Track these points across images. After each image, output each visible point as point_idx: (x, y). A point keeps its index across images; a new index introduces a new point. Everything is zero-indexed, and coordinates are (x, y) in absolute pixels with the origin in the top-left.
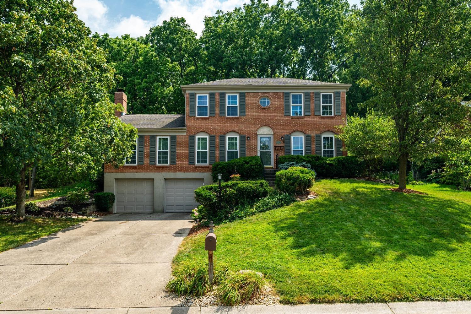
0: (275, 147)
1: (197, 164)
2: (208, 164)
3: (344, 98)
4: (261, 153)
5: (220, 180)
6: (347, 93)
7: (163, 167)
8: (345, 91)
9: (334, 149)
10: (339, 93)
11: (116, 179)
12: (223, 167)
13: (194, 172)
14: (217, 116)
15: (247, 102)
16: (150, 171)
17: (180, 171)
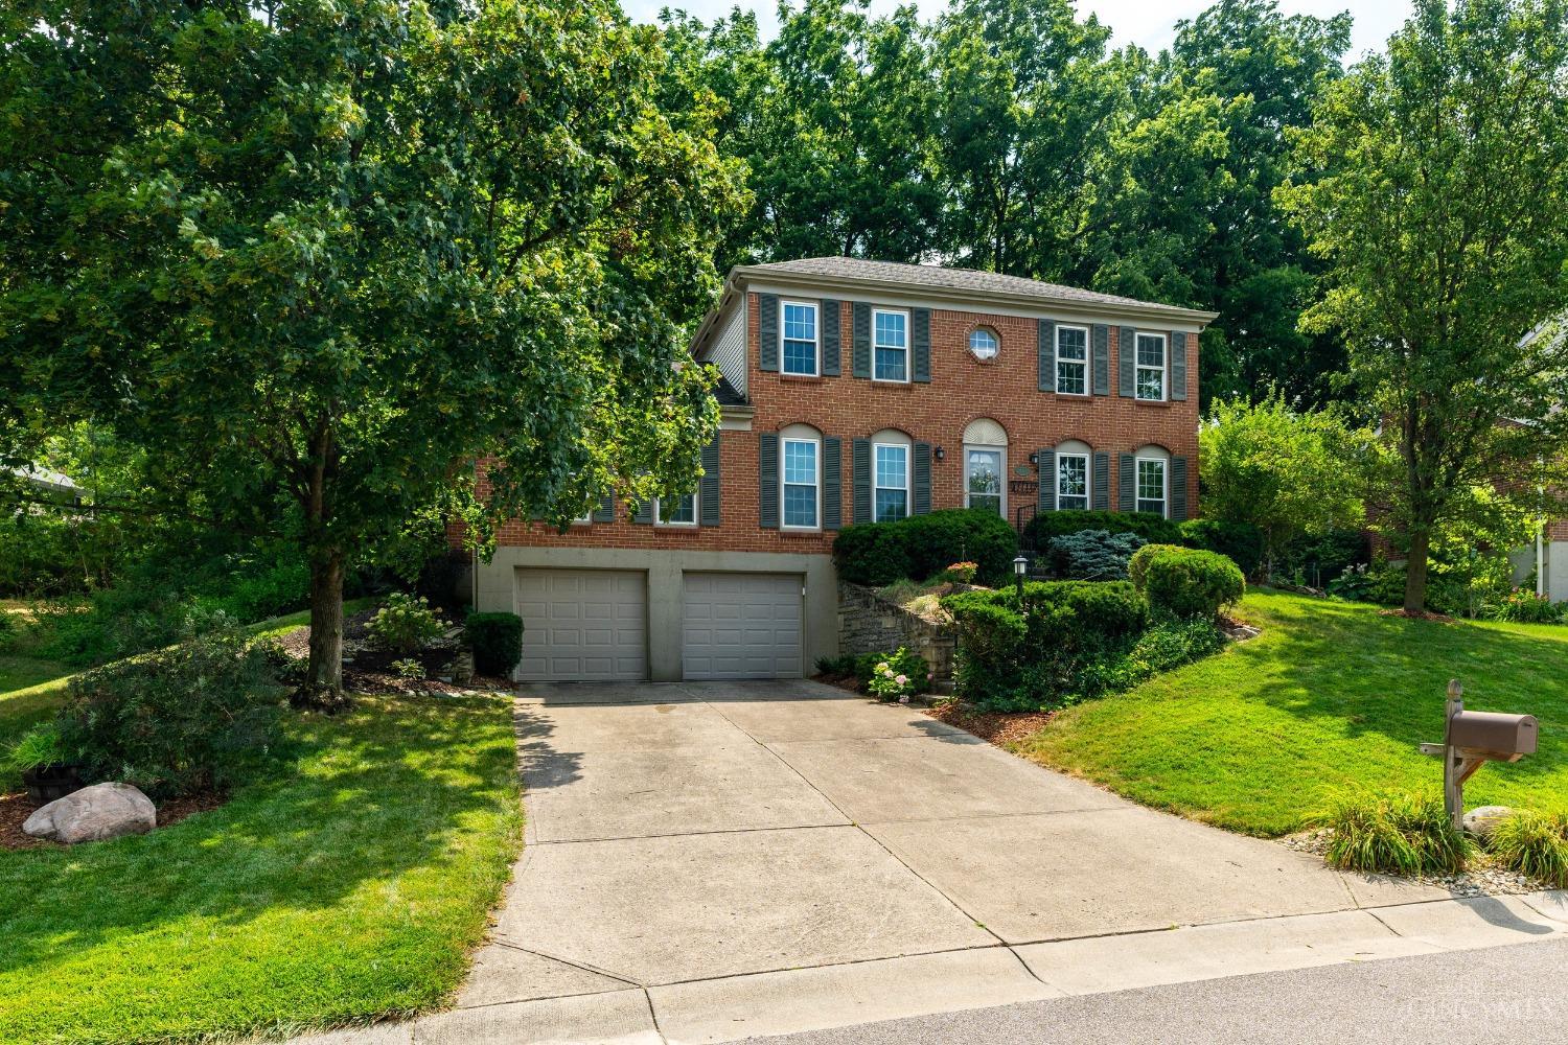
0: (1013, 486)
1: (784, 527)
2: (818, 527)
3: (1193, 350)
4: (972, 499)
5: (1020, 576)
6: (1201, 337)
7: (678, 532)
8: (1197, 330)
9: (1165, 498)
10: (1182, 336)
11: (517, 568)
12: (895, 537)
13: (776, 552)
14: (845, 377)
15: (934, 340)
16: (634, 544)
17: (734, 547)
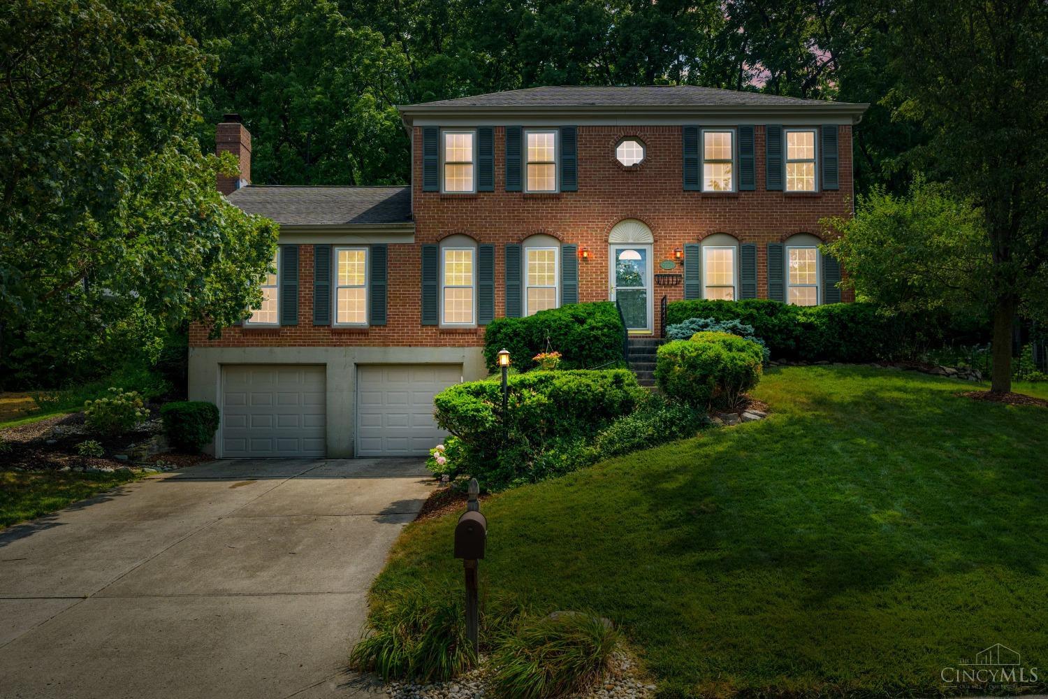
0: (660, 279)
1: (443, 324)
2: (473, 324)
3: (846, 141)
4: (619, 293)
5: (505, 367)
6: (855, 128)
7: (351, 332)
8: (850, 122)
9: (818, 284)
10: (833, 129)
11: (222, 365)
12: (514, 331)
13: (435, 346)
14: (500, 193)
15: (581, 153)
16: (316, 343)
17: (398, 343)
